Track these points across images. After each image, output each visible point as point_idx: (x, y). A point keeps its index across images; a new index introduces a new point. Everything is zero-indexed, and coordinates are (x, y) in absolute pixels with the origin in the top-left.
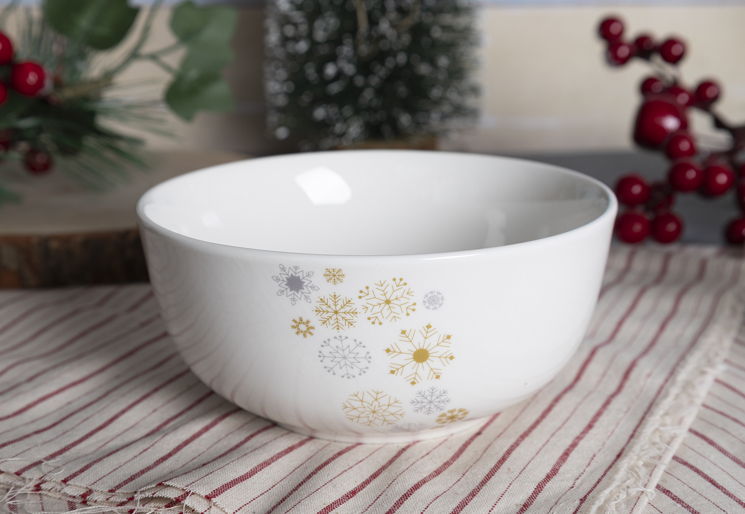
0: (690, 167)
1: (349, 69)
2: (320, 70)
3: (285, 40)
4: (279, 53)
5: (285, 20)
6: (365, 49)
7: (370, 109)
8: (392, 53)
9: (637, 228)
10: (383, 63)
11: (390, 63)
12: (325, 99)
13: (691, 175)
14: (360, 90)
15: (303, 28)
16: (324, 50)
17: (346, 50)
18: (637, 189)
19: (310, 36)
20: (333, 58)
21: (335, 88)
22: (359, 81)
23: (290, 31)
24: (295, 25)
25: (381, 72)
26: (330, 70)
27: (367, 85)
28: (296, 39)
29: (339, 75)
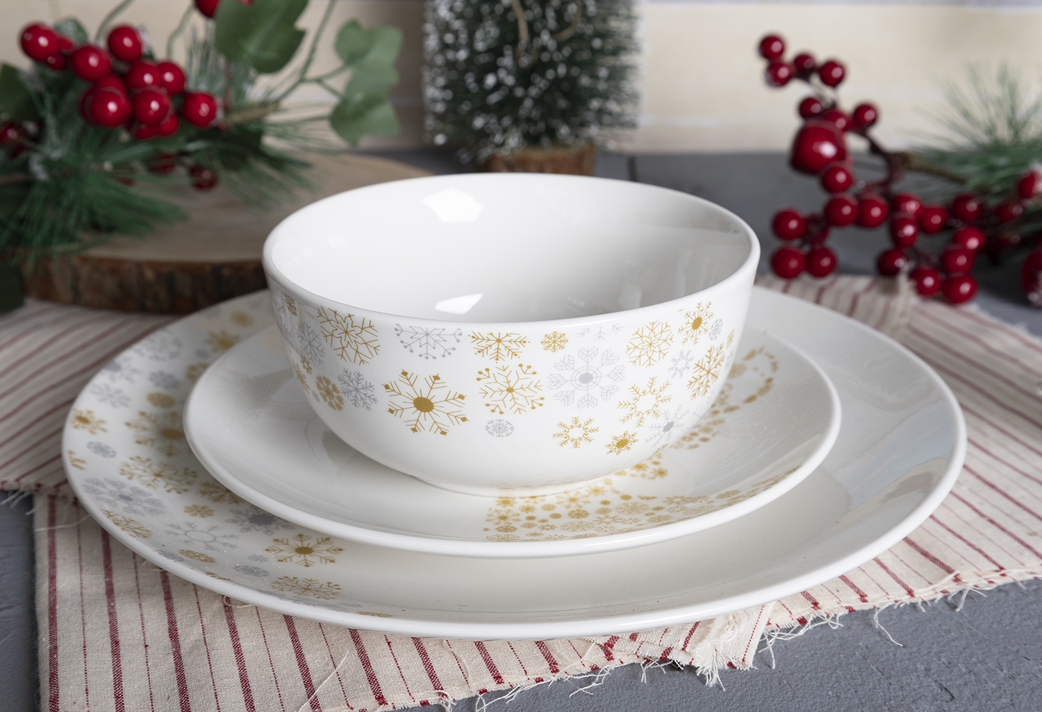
0: (846, 203)
1: (510, 80)
2: (480, 80)
3: (444, 47)
4: (439, 60)
5: (445, 28)
6: (525, 61)
7: (529, 120)
8: (553, 64)
9: (793, 264)
10: (543, 75)
11: (550, 74)
12: (485, 109)
13: (847, 210)
14: (520, 101)
15: (463, 37)
16: (483, 59)
17: (507, 61)
18: (793, 224)
19: (470, 44)
20: (494, 68)
21: (494, 98)
22: (519, 92)
23: (449, 38)
24: (456, 34)
25: (540, 84)
26: (490, 80)
27: (526, 96)
28: (455, 47)
29: (499, 85)
